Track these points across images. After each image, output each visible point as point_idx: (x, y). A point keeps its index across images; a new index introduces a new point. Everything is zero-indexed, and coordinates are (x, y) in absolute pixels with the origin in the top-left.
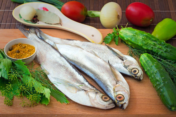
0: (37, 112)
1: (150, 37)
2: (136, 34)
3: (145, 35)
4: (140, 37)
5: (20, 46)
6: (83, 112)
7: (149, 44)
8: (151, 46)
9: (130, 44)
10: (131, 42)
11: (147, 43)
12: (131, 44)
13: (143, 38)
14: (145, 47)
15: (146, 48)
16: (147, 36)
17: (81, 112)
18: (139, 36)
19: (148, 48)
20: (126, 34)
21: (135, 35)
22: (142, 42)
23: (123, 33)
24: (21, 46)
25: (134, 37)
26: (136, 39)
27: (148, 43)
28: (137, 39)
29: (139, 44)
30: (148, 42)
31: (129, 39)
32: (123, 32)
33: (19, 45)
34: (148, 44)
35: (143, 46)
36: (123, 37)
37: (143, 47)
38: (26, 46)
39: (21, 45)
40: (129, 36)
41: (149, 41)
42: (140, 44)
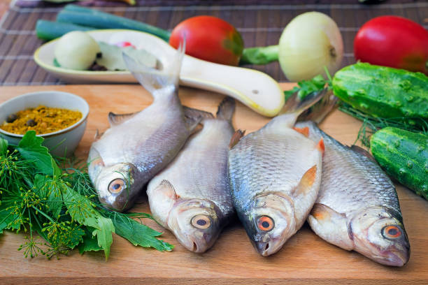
0: (70, 271)
1: (422, 81)
2: (380, 75)
3: (409, 77)
4: (394, 82)
5: (41, 111)
6: (213, 273)
7: (419, 100)
8: (426, 105)
9: (364, 107)
10: (367, 101)
11: (415, 99)
12: (366, 106)
13: (401, 86)
14: (408, 111)
15: (411, 112)
16: (412, 79)
17: (207, 272)
18: (391, 82)
19: (418, 111)
20: (351, 81)
21: (378, 78)
22: (400, 97)
23: (343, 79)
24: (44, 112)
25: (376, 84)
26: (381, 90)
27: (419, 98)
28: (385, 89)
29: (390, 103)
30: (418, 94)
31: (362, 91)
32: (342, 76)
33: (39, 111)
34: (416, 102)
35: (402, 106)
36: (344, 89)
37: (404, 110)
38: (59, 112)
39: (43, 110)
40: (359, 85)
41: (421, 90)
42: (392, 102)
